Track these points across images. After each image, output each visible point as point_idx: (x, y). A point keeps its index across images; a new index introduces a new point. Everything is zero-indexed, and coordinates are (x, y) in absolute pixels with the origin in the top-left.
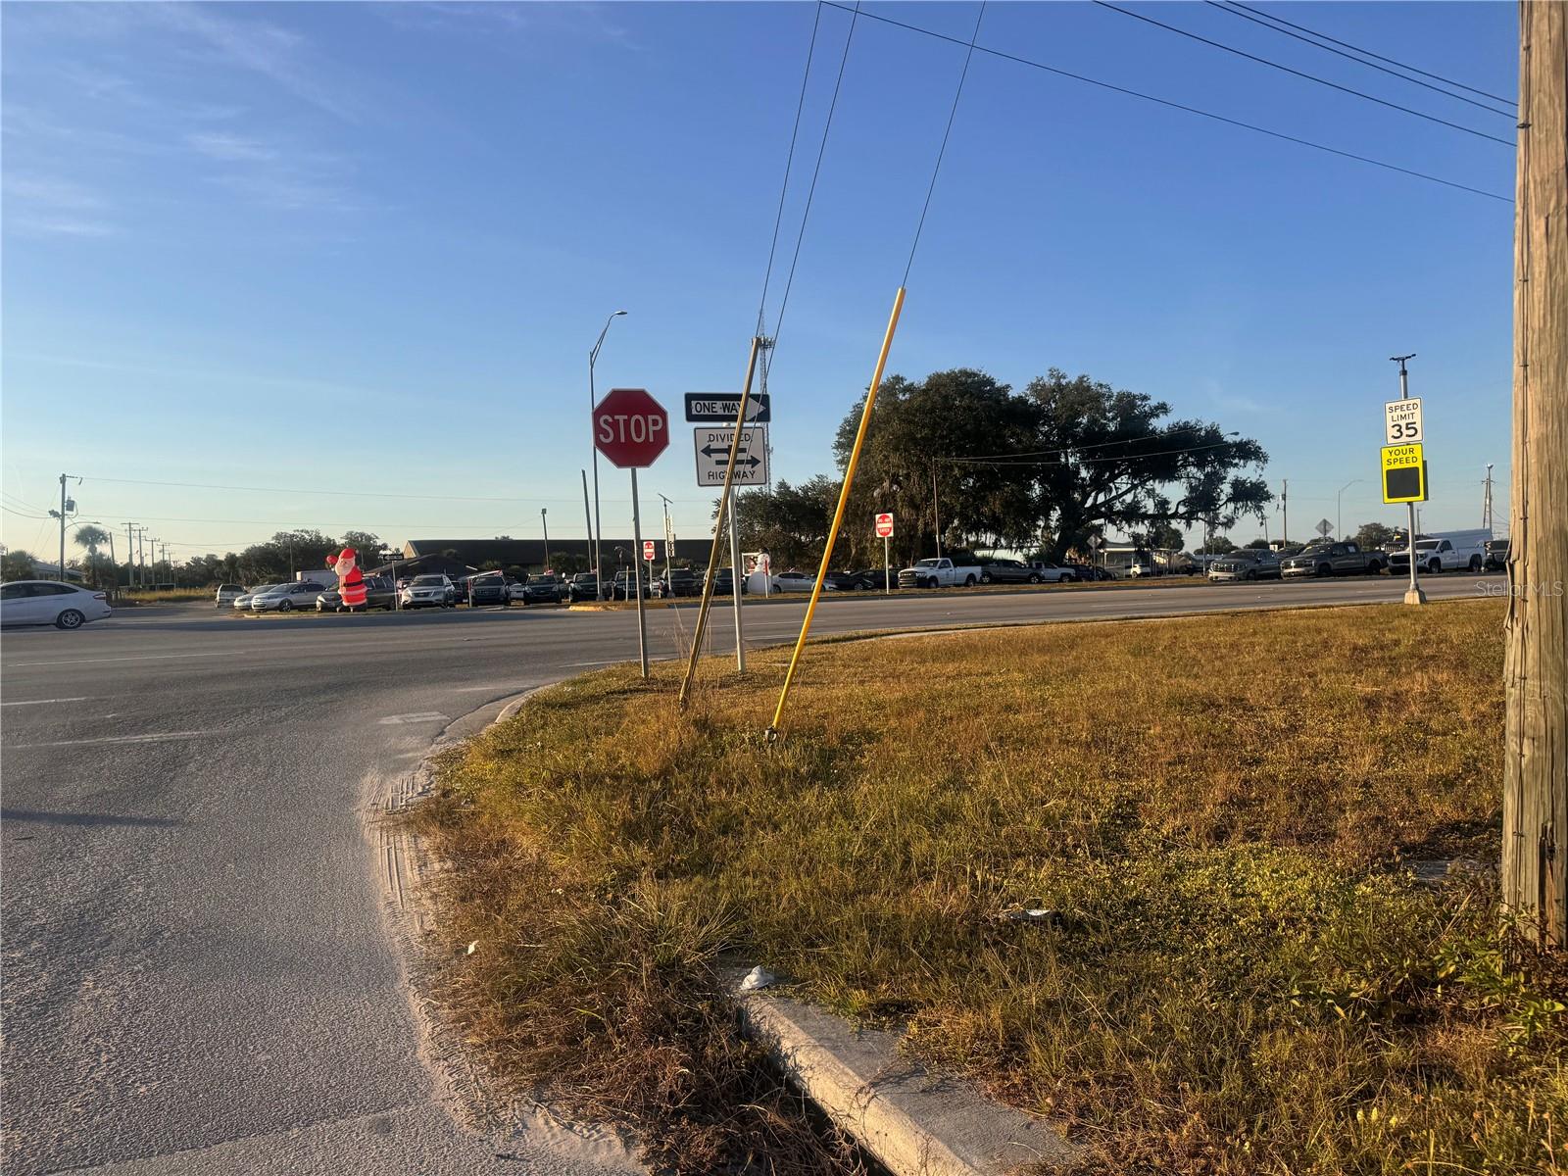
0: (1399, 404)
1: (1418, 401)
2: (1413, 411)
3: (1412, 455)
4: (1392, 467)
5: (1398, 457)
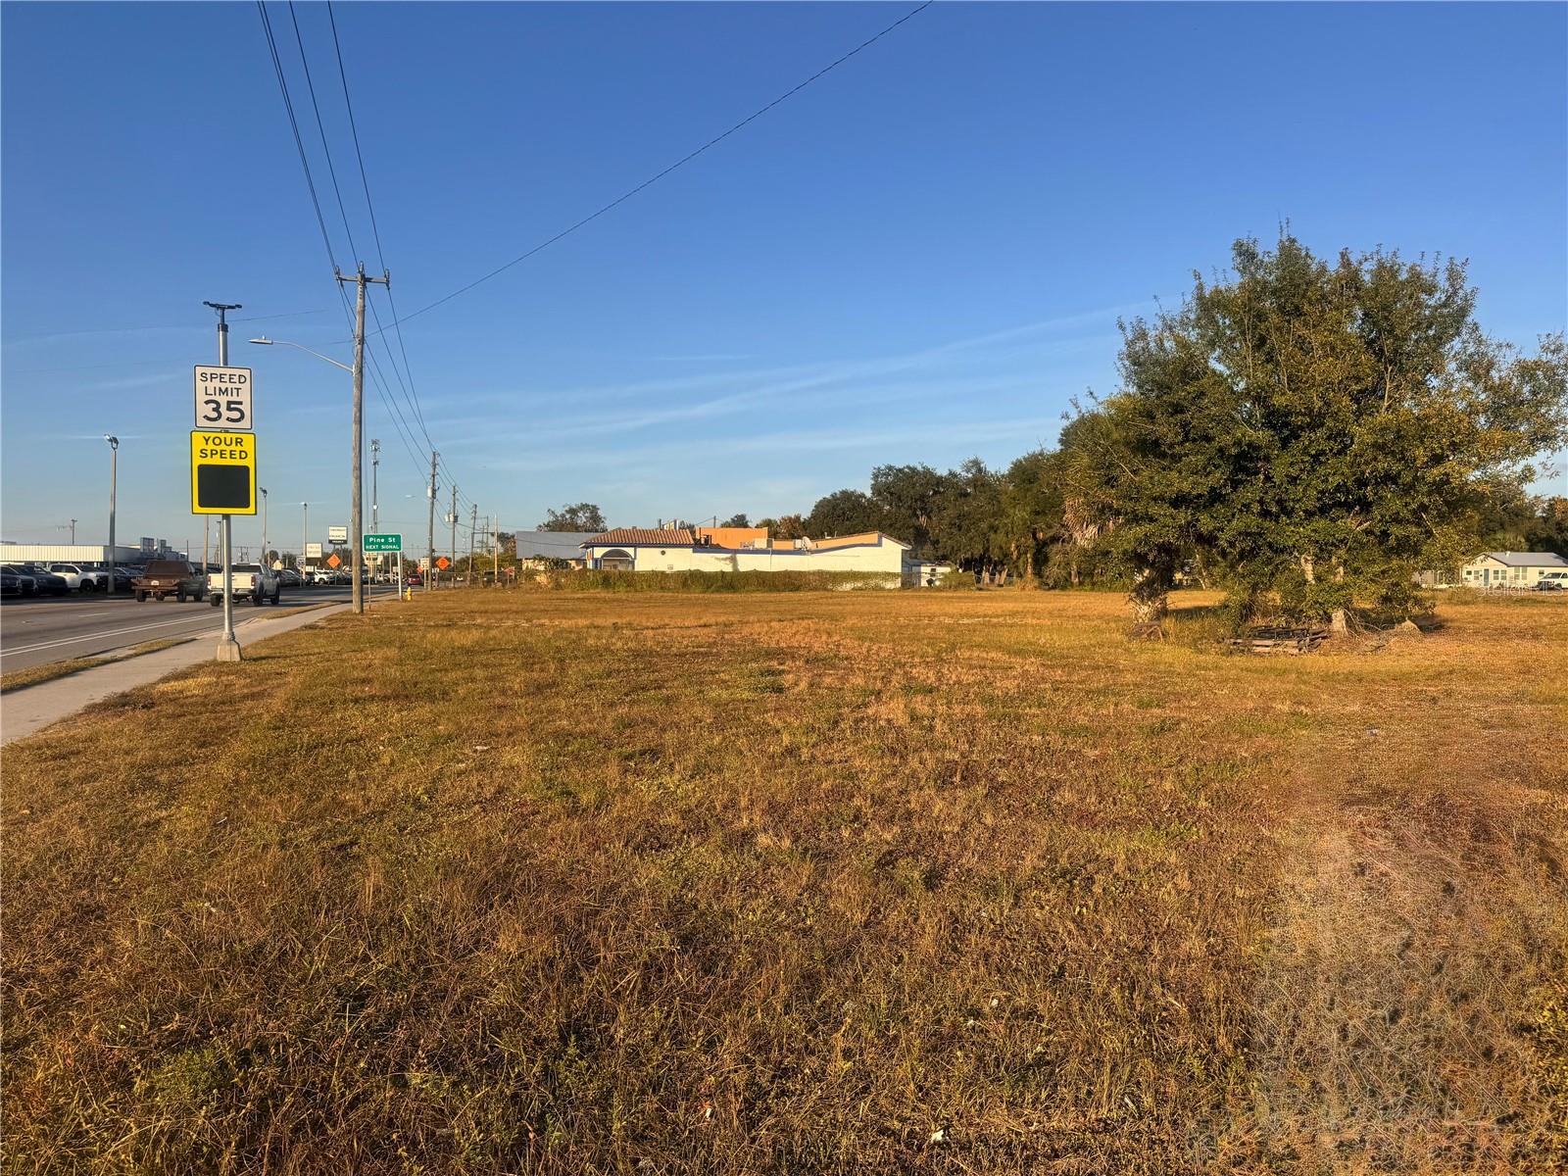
0: (219, 371)
1: (246, 373)
2: (238, 385)
3: (239, 448)
4: (208, 461)
5: (218, 448)
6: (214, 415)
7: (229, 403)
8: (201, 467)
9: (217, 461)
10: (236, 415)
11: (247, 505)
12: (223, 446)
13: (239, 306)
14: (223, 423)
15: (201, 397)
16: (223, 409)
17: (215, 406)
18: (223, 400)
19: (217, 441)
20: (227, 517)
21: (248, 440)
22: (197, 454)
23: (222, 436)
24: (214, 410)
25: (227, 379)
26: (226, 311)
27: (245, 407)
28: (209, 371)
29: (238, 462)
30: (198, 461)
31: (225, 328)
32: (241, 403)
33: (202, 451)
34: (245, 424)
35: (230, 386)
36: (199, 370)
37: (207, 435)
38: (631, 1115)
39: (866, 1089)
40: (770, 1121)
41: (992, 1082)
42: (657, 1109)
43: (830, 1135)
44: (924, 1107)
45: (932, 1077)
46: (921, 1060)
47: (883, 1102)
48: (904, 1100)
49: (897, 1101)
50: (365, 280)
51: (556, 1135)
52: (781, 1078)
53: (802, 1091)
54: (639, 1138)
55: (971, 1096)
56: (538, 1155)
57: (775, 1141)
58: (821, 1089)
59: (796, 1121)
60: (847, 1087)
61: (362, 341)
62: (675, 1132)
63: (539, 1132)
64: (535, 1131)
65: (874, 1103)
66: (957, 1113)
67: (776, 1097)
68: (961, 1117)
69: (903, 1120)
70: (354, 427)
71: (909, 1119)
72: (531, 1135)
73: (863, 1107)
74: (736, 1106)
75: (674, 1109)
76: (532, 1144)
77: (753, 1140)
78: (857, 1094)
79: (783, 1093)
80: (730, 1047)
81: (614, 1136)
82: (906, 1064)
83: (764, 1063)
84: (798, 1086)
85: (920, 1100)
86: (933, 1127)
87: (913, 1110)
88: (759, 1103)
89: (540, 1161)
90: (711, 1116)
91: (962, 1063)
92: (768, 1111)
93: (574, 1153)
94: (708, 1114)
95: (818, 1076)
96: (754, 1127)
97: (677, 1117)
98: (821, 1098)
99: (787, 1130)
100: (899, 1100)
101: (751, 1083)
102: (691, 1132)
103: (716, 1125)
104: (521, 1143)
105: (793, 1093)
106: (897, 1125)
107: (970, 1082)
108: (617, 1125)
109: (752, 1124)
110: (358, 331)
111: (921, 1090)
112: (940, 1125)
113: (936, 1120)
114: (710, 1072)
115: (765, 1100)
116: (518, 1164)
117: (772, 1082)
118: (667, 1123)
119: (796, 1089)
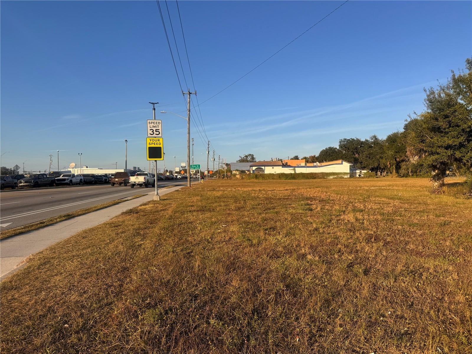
0: (153, 121)
1: (160, 121)
2: (158, 125)
3: (159, 142)
4: (151, 146)
5: (153, 142)
6: (152, 133)
7: (156, 130)
8: (149, 148)
9: (153, 146)
10: (158, 133)
11: (161, 158)
12: (155, 142)
13: (158, 103)
14: (154, 135)
15: (149, 129)
16: (154, 131)
17: (152, 131)
18: (154, 129)
19: (153, 140)
20: (156, 161)
21: (161, 140)
22: (148, 144)
23: (154, 139)
24: (152, 132)
25: (155, 123)
26: (155, 104)
27: (160, 131)
28: (151, 121)
29: (158, 146)
30: (148, 146)
31: (154, 109)
32: (159, 130)
33: (150, 143)
34: (160, 135)
35: (156, 125)
36: (148, 121)
37: (150, 139)
38: (274, 338)
39: (347, 337)
40: (317, 344)
41: (390, 338)
42: (282, 337)
43: (336, 351)
44: (367, 344)
45: (369, 335)
46: (365, 329)
47: (353, 341)
48: (360, 341)
49: (358, 342)
50: (190, 93)
51: (253, 342)
52: (320, 331)
53: (327, 336)
54: (277, 346)
55: (383, 342)
56: (248, 348)
57: (319, 351)
58: (333, 336)
59: (325, 345)
60: (341, 336)
61: (189, 111)
62: (287, 345)
63: (248, 341)
64: (247, 340)
65: (350, 342)
66: (378, 348)
67: (319, 337)
68: (380, 349)
69: (360, 348)
70: (188, 135)
71: (362, 348)
72: (246, 342)
73: (347, 343)
74: (306, 339)
75: (287, 338)
76: (246, 344)
77: (312, 350)
78: (344, 338)
79: (320, 336)
80: (304, 320)
81: (269, 344)
82: (361, 331)
83: (314, 326)
84: (325, 334)
85: (366, 342)
86: (370, 351)
87: (363, 345)
88: (313, 338)
89: (248, 349)
90: (299, 341)
91: (380, 332)
92: (316, 341)
93: (258, 348)
94: (297, 340)
95: (332, 331)
96: (312, 346)
97: (288, 340)
98: (333, 338)
99: (322, 347)
100: (359, 341)
101: (310, 332)
102: (292, 345)
103: (300, 344)
104: (243, 344)
105: (324, 336)
106: (358, 349)
107: (383, 338)
108: (270, 341)
109: (312, 345)
110: (188, 108)
111: (366, 339)
112: (373, 351)
113: (371, 349)
114: (298, 327)
115: (315, 338)
116: (242, 349)
117: (317, 332)
118: (285, 342)
119: (325, 335)
